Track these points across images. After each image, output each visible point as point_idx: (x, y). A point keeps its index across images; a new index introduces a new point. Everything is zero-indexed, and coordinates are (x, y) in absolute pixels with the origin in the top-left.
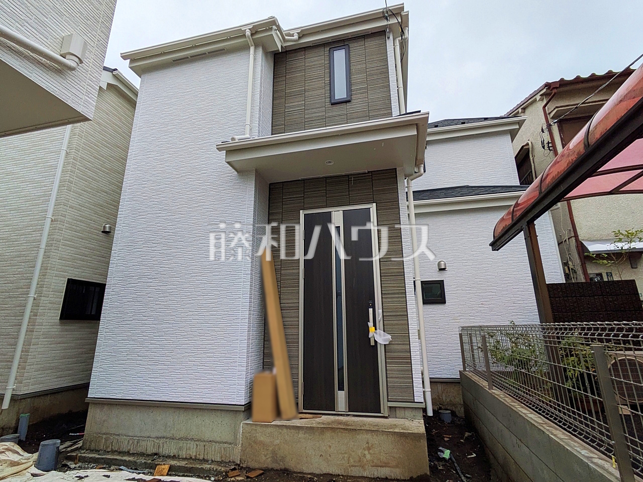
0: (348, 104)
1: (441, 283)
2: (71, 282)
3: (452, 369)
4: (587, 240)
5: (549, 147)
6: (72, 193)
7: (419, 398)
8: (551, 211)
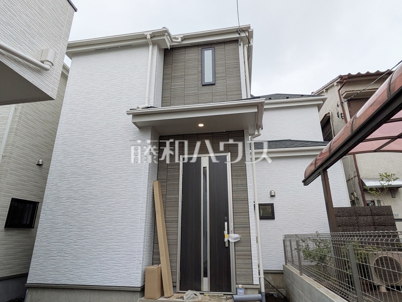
0: (213, 86)
1: (272, 205)
2: (14, 201)
3: (277, 264)
4: (366, 179)
5: (342, 117)
6: (18, 137)
7: (256, 282)
8: (342, 159)
